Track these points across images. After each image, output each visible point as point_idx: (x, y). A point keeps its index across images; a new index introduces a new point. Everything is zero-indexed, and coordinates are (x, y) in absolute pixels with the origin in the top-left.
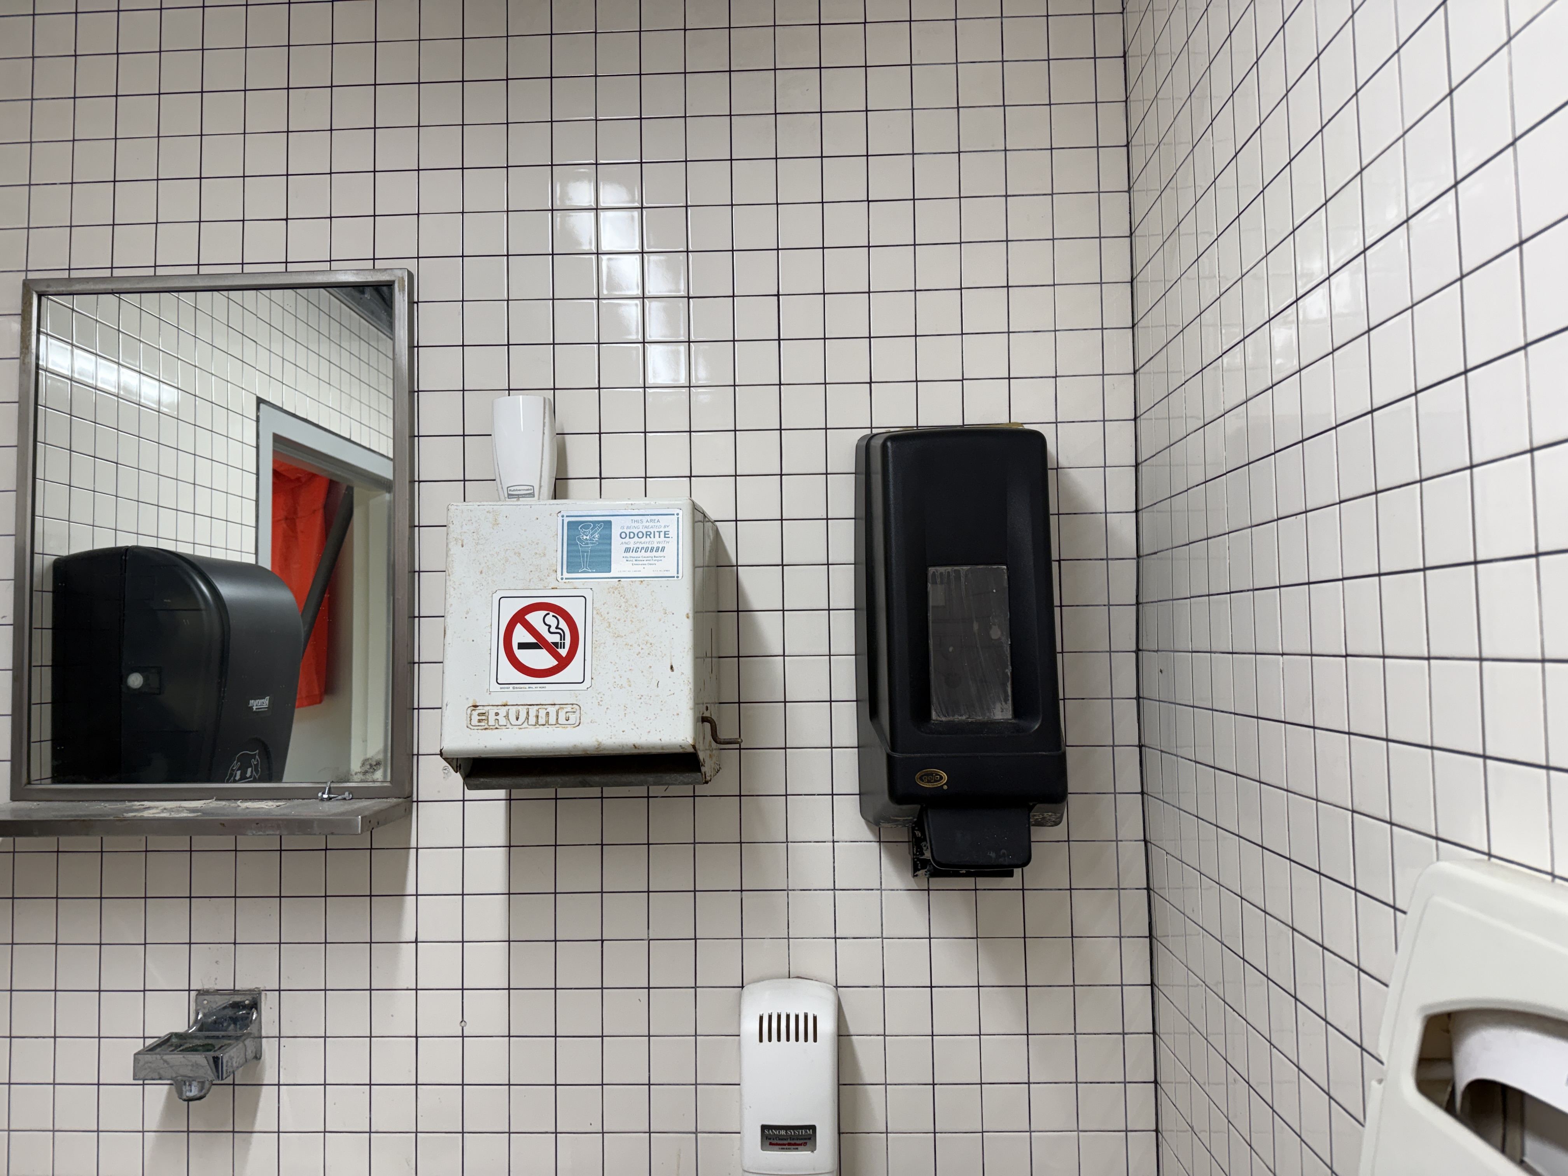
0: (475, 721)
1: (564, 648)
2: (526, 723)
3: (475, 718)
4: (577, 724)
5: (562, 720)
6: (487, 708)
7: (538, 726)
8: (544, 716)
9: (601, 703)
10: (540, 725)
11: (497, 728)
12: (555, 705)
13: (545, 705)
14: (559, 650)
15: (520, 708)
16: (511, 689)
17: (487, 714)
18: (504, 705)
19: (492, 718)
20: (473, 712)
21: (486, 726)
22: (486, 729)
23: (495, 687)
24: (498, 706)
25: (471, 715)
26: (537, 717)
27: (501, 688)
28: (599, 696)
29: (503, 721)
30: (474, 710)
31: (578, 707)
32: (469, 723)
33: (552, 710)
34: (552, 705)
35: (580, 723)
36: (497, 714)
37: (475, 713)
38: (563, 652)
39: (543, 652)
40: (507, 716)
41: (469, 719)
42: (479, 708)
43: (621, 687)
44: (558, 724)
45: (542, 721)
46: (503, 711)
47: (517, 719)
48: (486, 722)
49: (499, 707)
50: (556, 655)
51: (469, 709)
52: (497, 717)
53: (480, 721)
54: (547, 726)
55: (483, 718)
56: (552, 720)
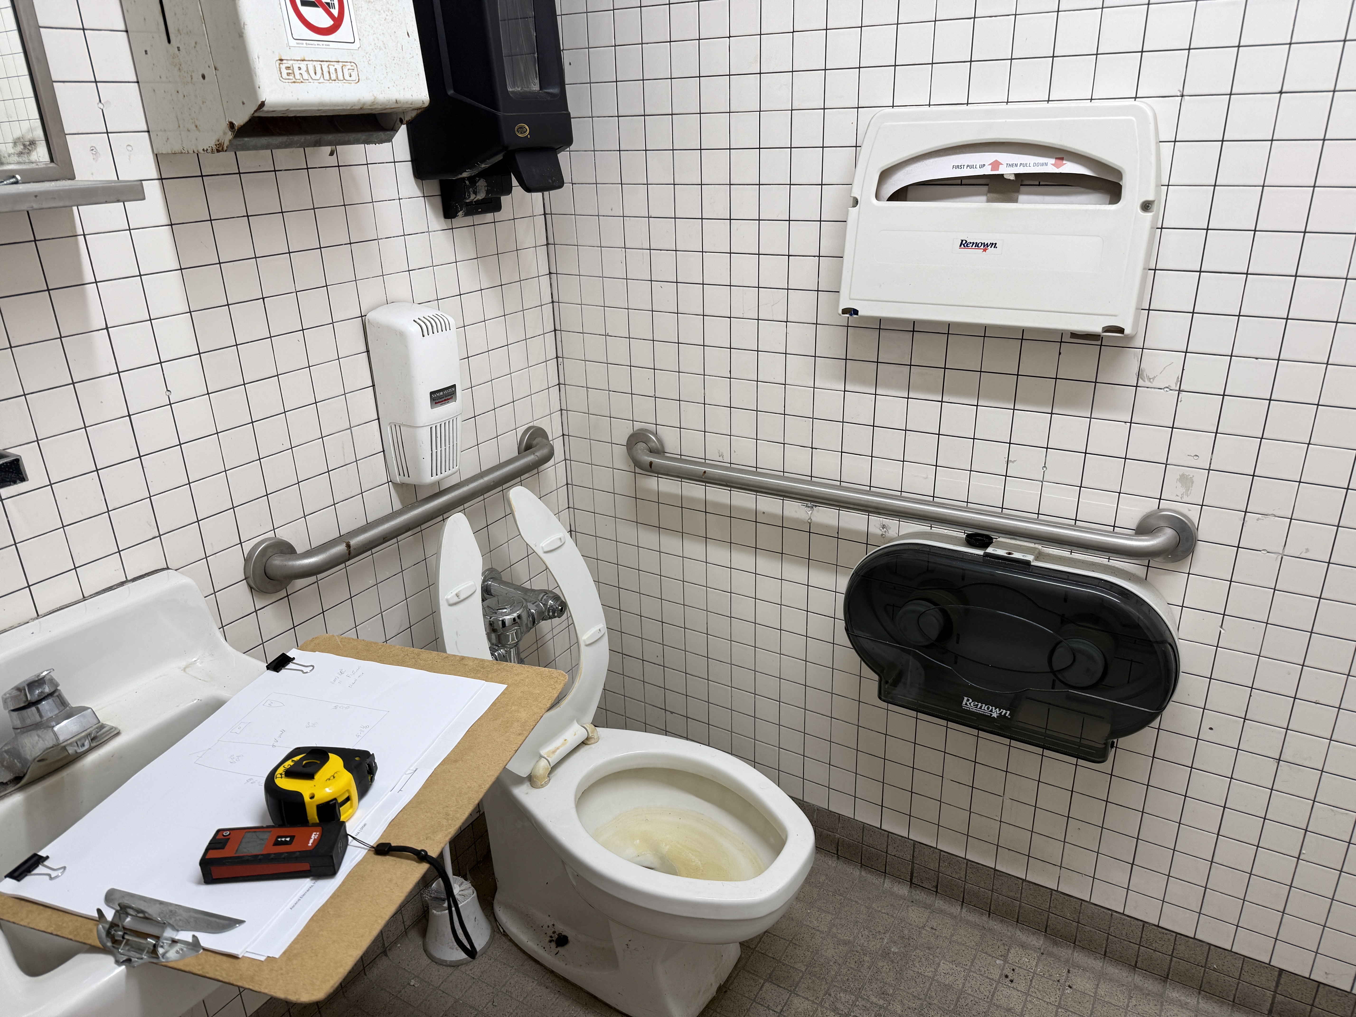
0: (285, 75)
1: (335, 8)
2: (322, 78)
3: (285, 72)
4: (357, 80)
5: (347, 77)
6: (291, 62)
7: (331, 81)
8: (334, 72)
9: (370, 62)
10: (332, 80)
11: (302, 82)
12: (339, 62)
13: (332, 62)
14: (331, 10)
15: (315, 63)
16: (305, 45)
17: (292, 68)
18: (303, 61)
19: (297, 72)
20: (281, 65)
21: (294, 80)
22: (294, 82)
23: (293, 43)
24: (298, 60)
25: (280, 68)
26: (329, 72)
27: (298, 44)
28: (367, 56)
29: (306, 76)
30: (281, 63)
31: (355, 66)
32: (280, 76)
33: (338, 66)
34: (337, 62)
35: (359, 80)
36: (300, 69)
37: (283, 67)
38: (335, 12)
39: (320, 10)
40: (307, 71)
41: (279, 73)
42: (284, 62)
43: (380, 49)
44: (345, 79)
45: (333, 77)
46: (303, 65)
47: (315, 73)
48: (293, 75)
49: (299, 62)
50: (331, 15)
51: (277, 62)
52: (300, 72)
53: (288, 74)
54: (337, 81)
55: (290, 71)
56: (341, 77)
